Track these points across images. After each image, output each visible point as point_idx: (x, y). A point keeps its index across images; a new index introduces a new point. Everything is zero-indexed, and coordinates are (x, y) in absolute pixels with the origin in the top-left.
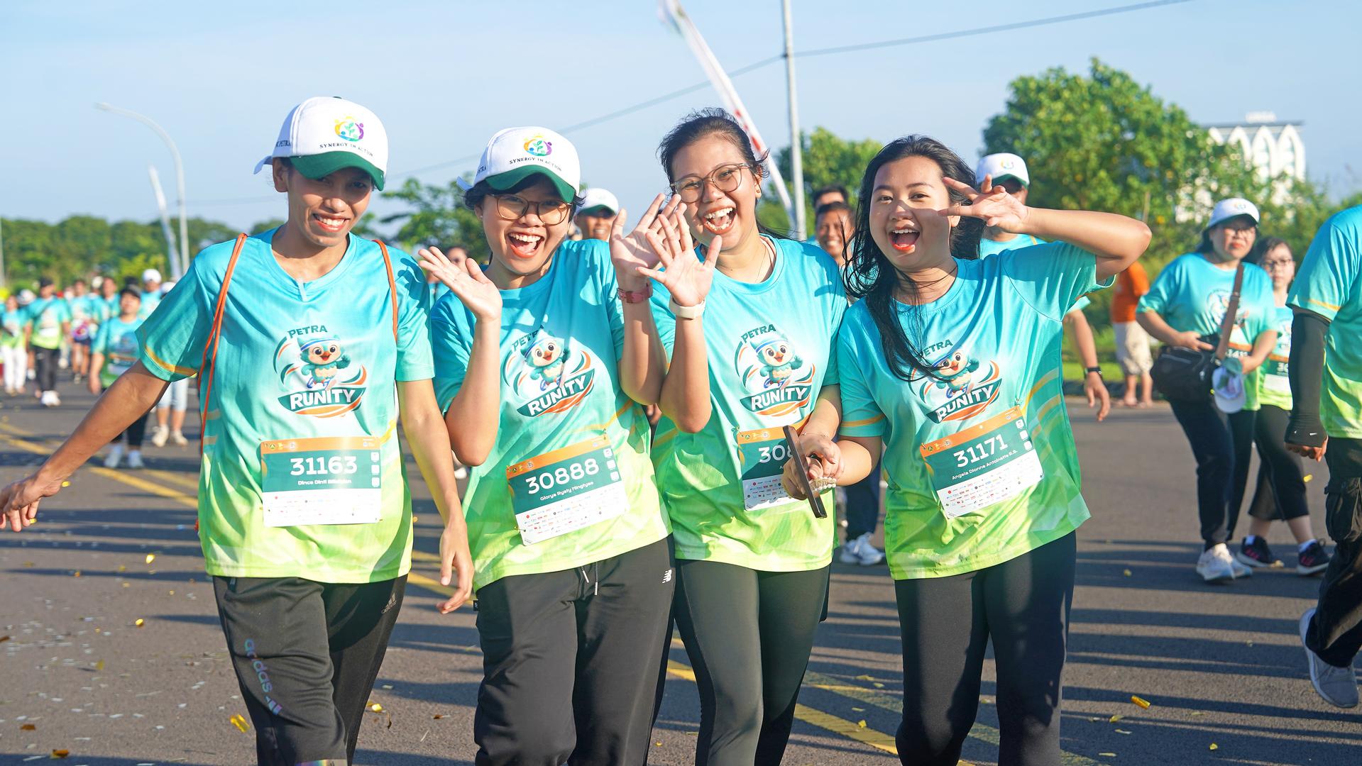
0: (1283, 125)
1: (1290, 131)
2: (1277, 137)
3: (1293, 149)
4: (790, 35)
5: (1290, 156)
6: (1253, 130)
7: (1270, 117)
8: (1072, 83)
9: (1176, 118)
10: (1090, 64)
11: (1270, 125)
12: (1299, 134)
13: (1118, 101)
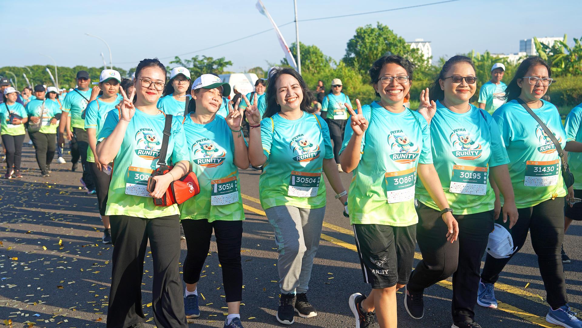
0: (426, 42)
1: (427, 44)
2: (424, 46)
3: (428, 49)
4: (296, 15)
5: (427, 52)
6: (417, 44)
7: (422, 40)
8: (373, 30)
9: (400, 41)
10: (377, 24)
11: (422, 42)
12: (430, 45)
13: (385, 36)
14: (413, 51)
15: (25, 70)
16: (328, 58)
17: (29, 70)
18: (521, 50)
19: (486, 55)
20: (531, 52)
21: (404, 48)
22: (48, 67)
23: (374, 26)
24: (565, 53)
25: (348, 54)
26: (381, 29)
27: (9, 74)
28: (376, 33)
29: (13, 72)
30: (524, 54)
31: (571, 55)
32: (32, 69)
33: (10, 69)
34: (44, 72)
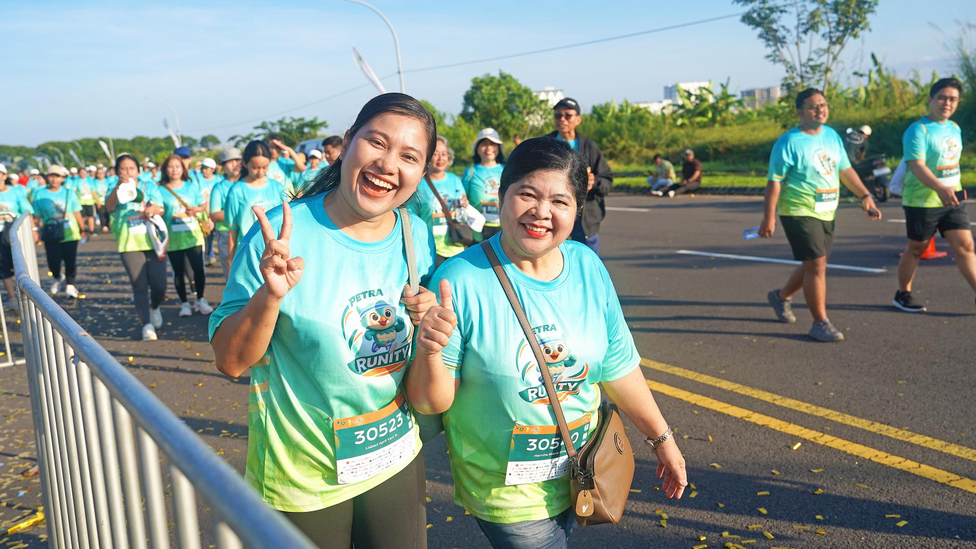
4: (400, 64)
8: (493, 79)
10: (500, 72)
13: (508, 85)
14: (542, 102)
15: (73, 145)
16: (442, 114)
17: (78, 144)
18: (666, 98)
19: (624, 105)
20: (676, 100)
21: (531, 99)
22: (102, 139)
23: (496, 74)
24: (711, 100)
25: (465, 109)
26: (503, 77)
27: (53, 151)
28: (495, 82)
29: (58, 147)
30: (670, 101)
31: (717, 102)
32: (81, 142)
33: (54, 144)
34: (96, 145)
